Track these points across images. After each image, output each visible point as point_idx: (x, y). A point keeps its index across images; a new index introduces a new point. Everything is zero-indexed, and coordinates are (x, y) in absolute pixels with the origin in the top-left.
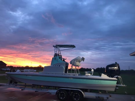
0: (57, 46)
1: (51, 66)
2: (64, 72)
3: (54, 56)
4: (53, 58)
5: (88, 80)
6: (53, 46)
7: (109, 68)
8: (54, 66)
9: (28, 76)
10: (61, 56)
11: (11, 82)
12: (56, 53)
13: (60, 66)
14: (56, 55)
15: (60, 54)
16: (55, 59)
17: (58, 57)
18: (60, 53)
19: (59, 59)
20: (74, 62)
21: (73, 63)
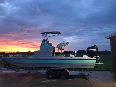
0: (45, 33)
1: (41, 50)
2: (52, 55)
4: (41, 44)
5: (72, 61)
6: (41, 33)
7: (90, 50)
8: (43, 50)
9: (20, 60)
11: (6, 66)
12: (44, 39)
13: (49, 50)
14: (44, 41)
16: (44, 44)
17: (46, 43)
19: (47, 45)
20: (60, 46)
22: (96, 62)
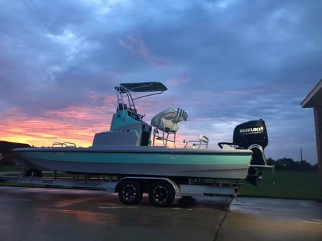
0: (125, 88)
1: (112, 131)
2: (138, 144)
3: (117, 110)
4: (114, 115)
6: (116, 88)
7: (241, 131)
9: (56, 153)
10: (135, 111)
12: (120, 102)
13: (130, 131)
14: (121, 107)
15: (133, 108)
16: (119, 116)
17: (124, 112)
18: (132, 104)
19: (128, 117)
20: (160, 121)
21: (157, 123)
22: (252, 163)
